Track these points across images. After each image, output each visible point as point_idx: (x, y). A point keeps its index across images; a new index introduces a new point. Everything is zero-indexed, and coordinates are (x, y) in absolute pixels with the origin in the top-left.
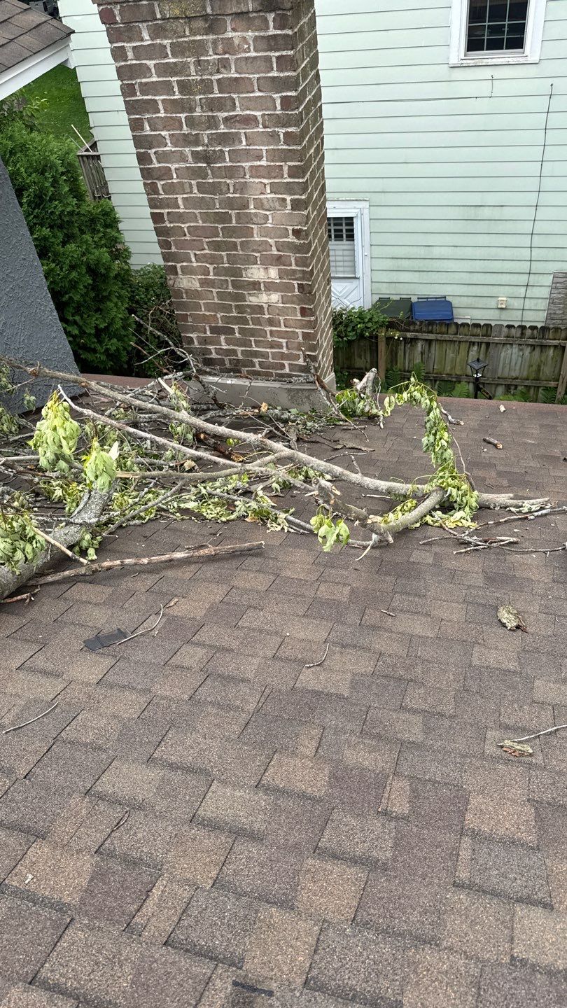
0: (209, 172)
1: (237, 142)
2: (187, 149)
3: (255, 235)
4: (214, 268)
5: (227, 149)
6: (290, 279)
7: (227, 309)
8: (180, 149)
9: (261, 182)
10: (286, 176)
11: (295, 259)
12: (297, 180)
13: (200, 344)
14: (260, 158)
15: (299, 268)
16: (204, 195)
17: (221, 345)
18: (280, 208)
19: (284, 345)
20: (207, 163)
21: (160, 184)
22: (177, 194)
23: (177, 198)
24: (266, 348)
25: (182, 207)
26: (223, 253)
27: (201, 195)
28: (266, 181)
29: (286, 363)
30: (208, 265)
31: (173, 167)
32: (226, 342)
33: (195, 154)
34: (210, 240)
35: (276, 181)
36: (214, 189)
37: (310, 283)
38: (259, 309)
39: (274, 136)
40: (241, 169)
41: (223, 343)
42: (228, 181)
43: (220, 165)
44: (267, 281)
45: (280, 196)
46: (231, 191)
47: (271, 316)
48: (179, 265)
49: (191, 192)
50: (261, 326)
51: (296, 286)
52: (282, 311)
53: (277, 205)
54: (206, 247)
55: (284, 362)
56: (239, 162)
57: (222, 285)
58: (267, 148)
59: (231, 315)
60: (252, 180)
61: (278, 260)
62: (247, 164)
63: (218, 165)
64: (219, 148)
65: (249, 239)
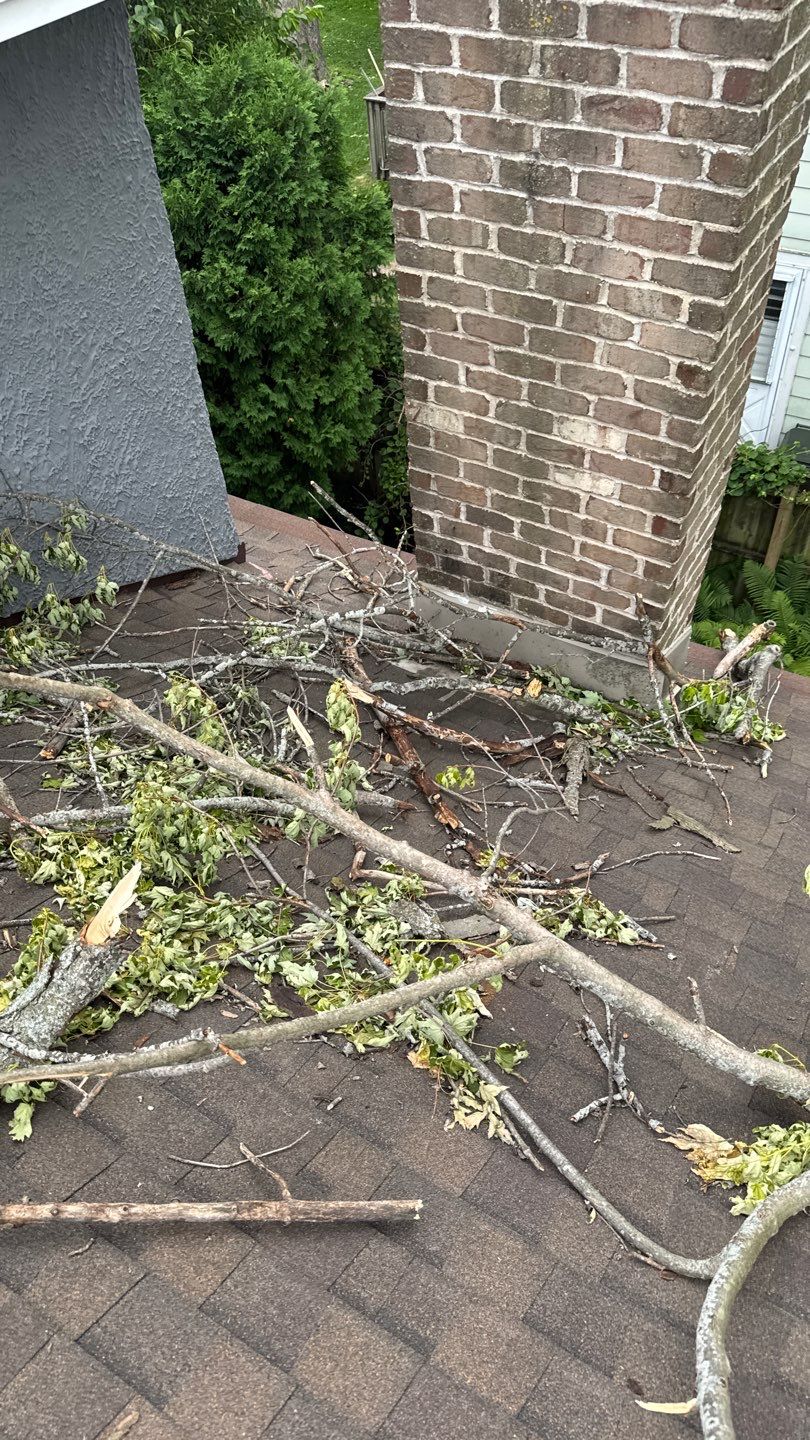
0: (530, 211)
1: (602, 158)
2: (493, 155)
3: (597, 359)
4: (500, 405)
5: (578, 170)
6: (648, 460)
7: (510, 484)
8: (478, 152)
9: (635, 254)
10: (694, 250)
11: (670, 423)
12: (715, 265)
13: (443, 531)
14: (645, 201)
15: (672, 443)
16: (508, 258)
17: (481, 544)
18: (664, 316)
19: (604, 575)
20: (532, 193)
21: (425, 217)
22: (454, 245)
23: (453, 253)
24: (566, 571)
25: (460, 272)
26: (523, 380)
27: (503, 257)
28: (645, 253)
29: (599, 608)
30: (488, 397)
31: (458, 187)
32: (492, 542)
33: (507, 169)
34: (503, 348)
35: (668, 257)
36: (533, 248)
37: (689, 477)
38: (572, 500)
39: (691, 157)
40: (599, 218)
41: (487, 542)
42: (565, 239)
43: (556, 201)
44: (599, 451)
45: (671, 291)
46: (567, 261)
47: (590, 518)
48: (432, 384)
49: (484, 247)
50: (567, 530)
51: (658, 475)
52: (614, 514)
53: (659, 308)
54: (492, 360)
55: (595, 604)
56: (598, 201)
57: (507, 440)
58: (666, 181)
59: (512, 497)
60: (616, 245)
61: (634, 418)
62: (614, 209)
63: (550, 201)
64: (562, 164)
65: (582, 364)
